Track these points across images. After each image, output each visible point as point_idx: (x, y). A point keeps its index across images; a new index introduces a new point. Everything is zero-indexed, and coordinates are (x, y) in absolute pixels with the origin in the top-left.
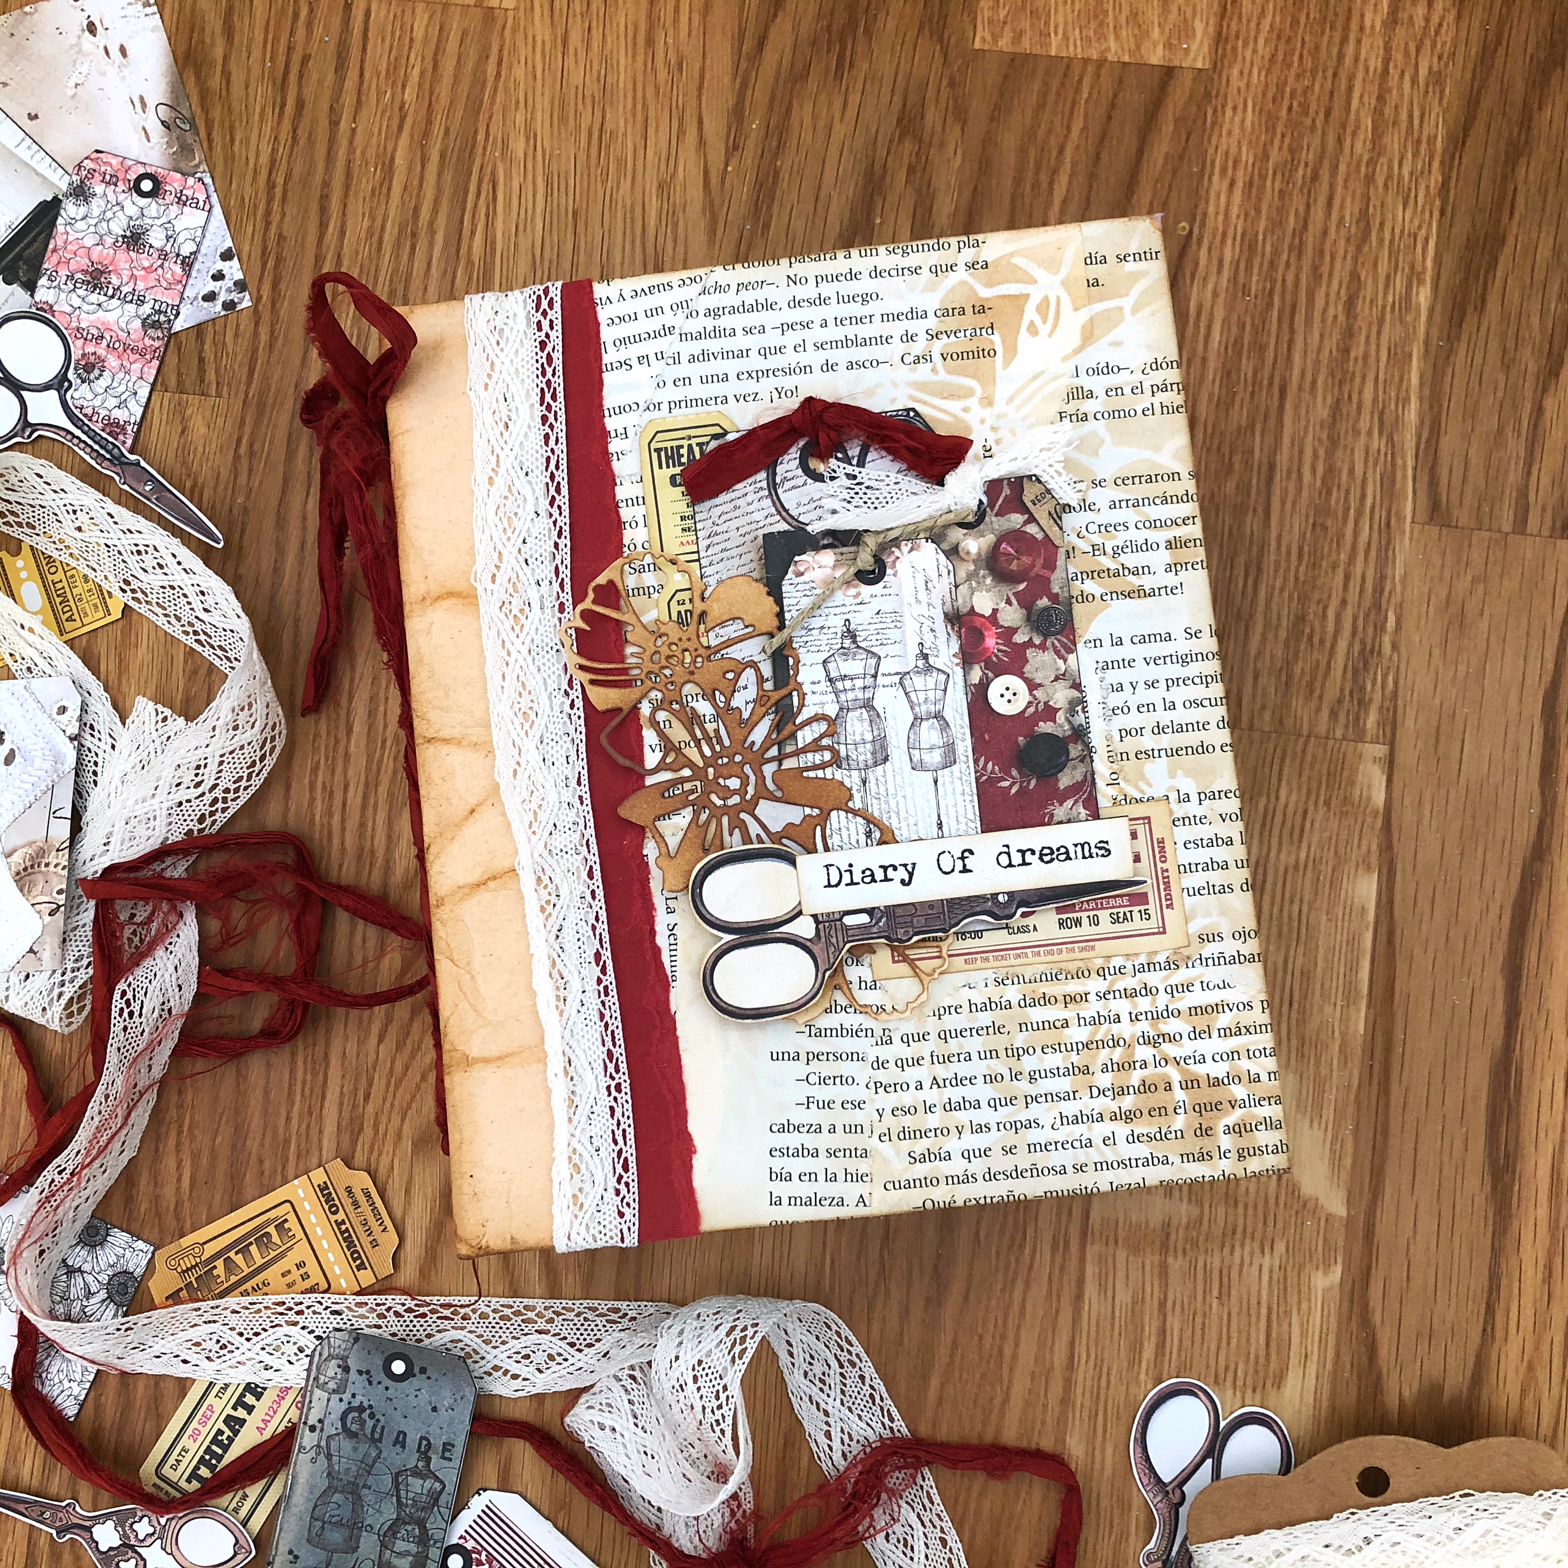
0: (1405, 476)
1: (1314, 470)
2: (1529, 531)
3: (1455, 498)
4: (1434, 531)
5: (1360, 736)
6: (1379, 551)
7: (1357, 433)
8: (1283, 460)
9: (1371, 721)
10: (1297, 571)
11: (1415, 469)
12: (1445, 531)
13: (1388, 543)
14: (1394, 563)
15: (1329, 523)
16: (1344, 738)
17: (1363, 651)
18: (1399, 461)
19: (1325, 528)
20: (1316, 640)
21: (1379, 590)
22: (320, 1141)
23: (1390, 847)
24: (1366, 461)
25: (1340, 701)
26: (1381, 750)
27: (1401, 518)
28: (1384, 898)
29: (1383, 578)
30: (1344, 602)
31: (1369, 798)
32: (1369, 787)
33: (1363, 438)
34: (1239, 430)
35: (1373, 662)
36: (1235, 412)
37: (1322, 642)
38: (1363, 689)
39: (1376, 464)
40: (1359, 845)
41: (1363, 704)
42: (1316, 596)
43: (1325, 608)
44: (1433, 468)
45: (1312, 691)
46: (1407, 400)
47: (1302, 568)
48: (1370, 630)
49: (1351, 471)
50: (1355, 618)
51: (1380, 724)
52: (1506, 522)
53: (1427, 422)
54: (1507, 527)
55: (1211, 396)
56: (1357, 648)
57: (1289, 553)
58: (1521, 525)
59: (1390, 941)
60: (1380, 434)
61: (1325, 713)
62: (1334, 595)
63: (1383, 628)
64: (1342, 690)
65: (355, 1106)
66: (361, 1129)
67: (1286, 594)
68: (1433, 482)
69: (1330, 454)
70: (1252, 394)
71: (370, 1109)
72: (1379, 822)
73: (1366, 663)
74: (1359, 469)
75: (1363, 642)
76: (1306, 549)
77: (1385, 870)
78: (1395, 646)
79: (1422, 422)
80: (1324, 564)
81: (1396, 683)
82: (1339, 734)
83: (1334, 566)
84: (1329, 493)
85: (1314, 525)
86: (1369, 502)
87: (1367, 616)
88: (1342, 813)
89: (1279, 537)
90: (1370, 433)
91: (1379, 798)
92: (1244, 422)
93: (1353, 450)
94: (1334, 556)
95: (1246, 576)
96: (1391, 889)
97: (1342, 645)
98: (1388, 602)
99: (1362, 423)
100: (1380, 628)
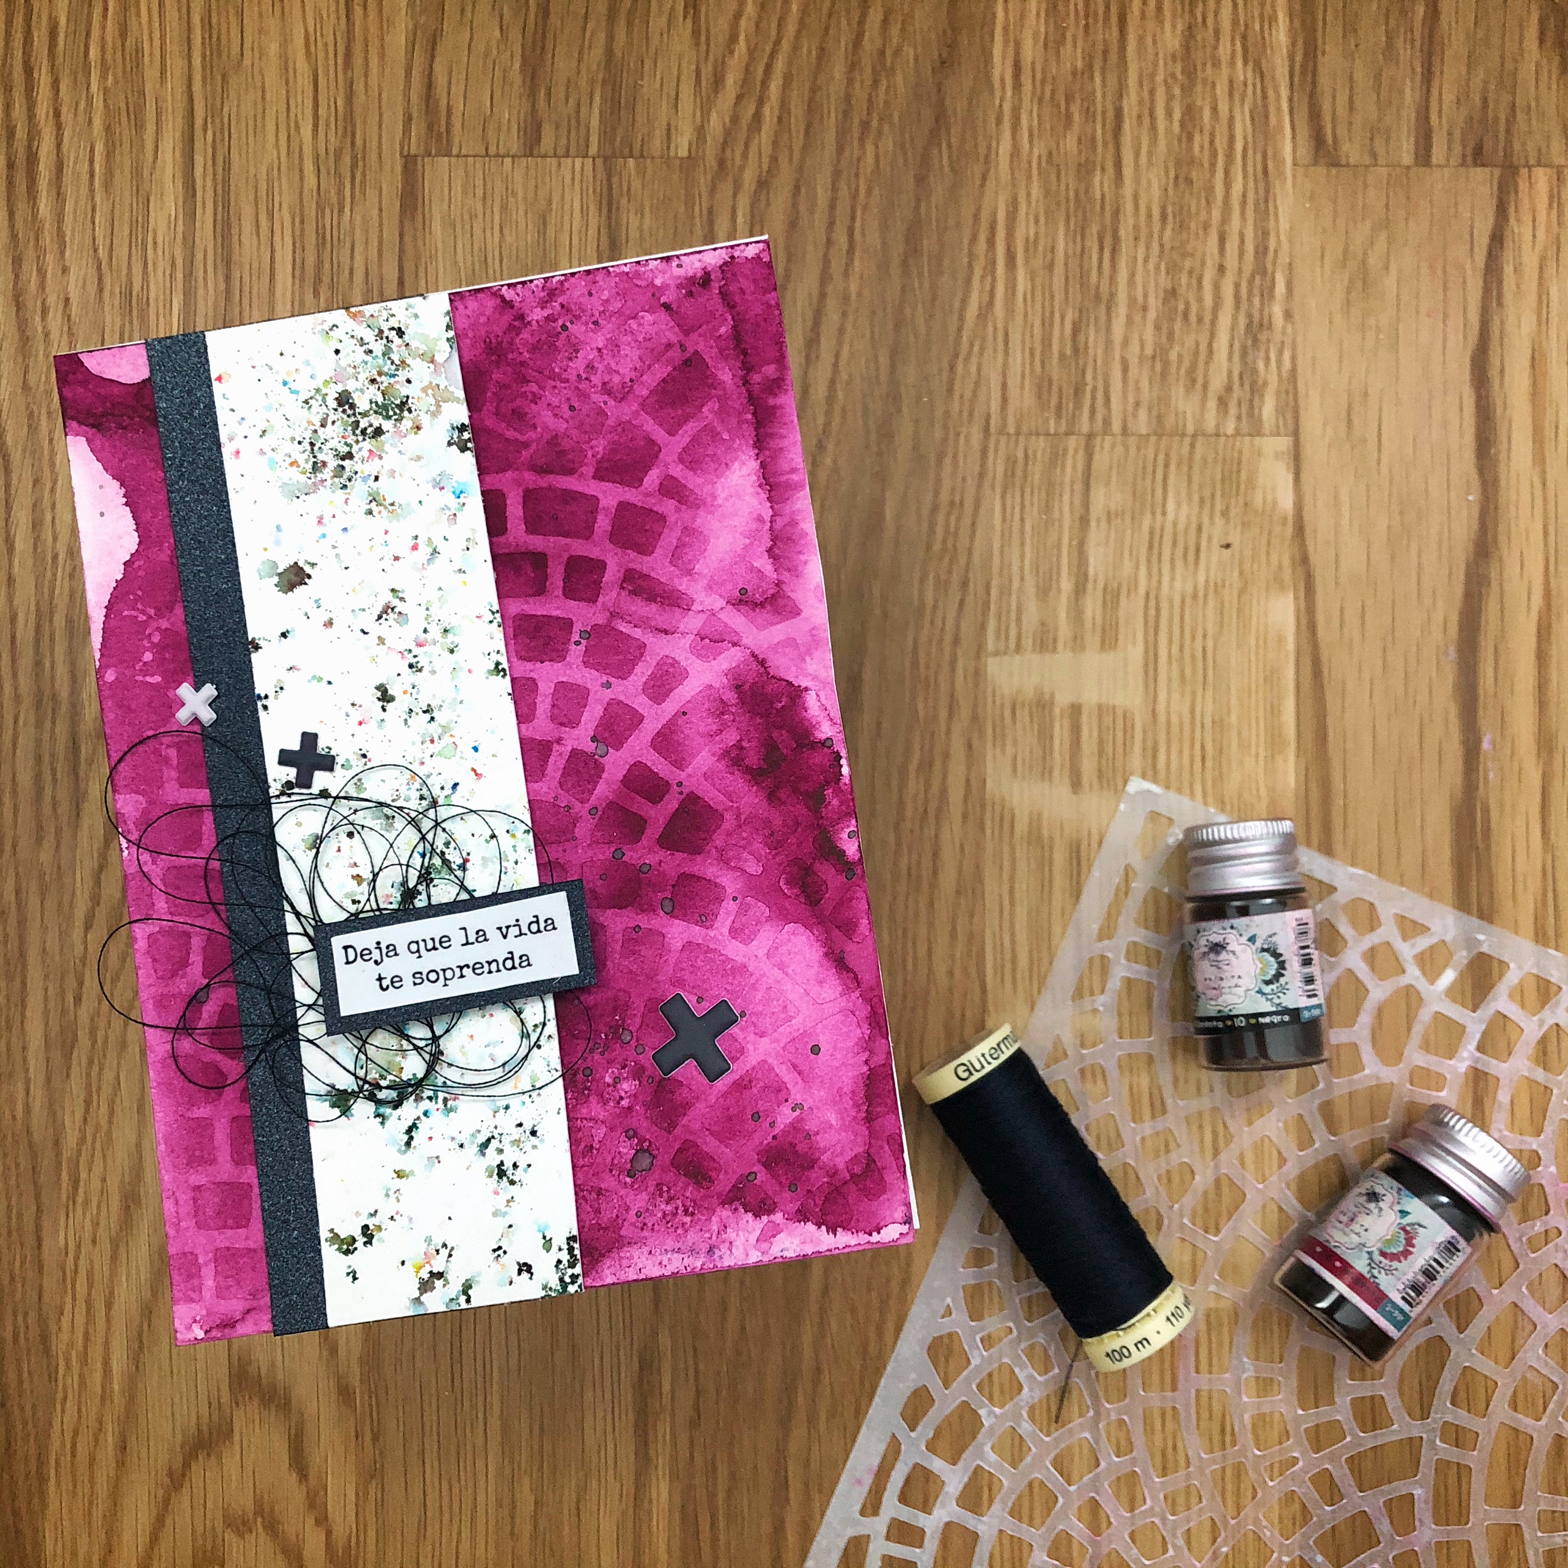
0: (1279, 109)
1: (1169, 113)
2: (1434, 160)
3: (1342, 131)
4: (1321, 170)
5: (1256, 431)
6: (1256, 204)
7: (1216, 64)
8: (1130, 105)
9: (1268, 410)
10: (1161, 238)
11: (1291, 100)
12: (1334, 171)
13: (1267, 192)
14: (1276, 215)
15: (1194, 175)
16: (1238, 433)
17: (1249, 326)
18: (1271, 93)
19: (1189, 181)
20: (1193, 318)
21: (1262, 250)
22: (25, 1060)
23: (1305, 560)
24: (1231, 95)
25: (1229, 389)
26: (1284, 443)
27: (1279, 162)
28: (1304, 622)
29: (1266, 234)
30: (1221, 269)
31: (1275, 502)
32: (1274, 489)
33: (1225, 71)
34: (1074, 73)
35: (1263, 337)
36: (1067, 51)
37: (1200, 320)
38: (1254, 371)
39: (1243, 101)
40: (1268, 561)
41: (1256, 389)
42: (1187, 264)
43: (1200, 280)
44: (1312, 95)
45: (1194, 381)
46: (1273, 19)
47: (1168, 233)
48: (1256, 301)
49: (1215, 110)
50: (1237, 286)
51: (1280, 411)
52: (1406, 153)
53: (1300, 43)
54: (1407, 158)
55: (1036, 34)
56: (1242, 321)
57: (1149, 216)
58: (1423, 157)
59: (1317, 674)
60: (1245, 62)
61: (1212, 404)
62: (1209, 262)
63: (1272, 296)
64: (1230, 373)
65: (64, 1012)
66: (75, 1040)
67: (1151, 266)
68: (1315, 115)
69: (1187, 90)
70: (1087, 26)
71: (84, 1013)
72: (1289, 530)
73: (1255, 340)
74: (1223, 107)
75: (1250, 316)
76: (1169, 210)
77: (1302, 586)
78: (1288, 315)
79: (1294, 44)
80: (1193, 225)
81: (1294, 359)
82: (1230, 427)
83: (1206, 226)
84: (1190, 138)
85: (1177, 178)
86: (1239, 146)
87: (1251, 281)
88: (1243, 524)
89: (1136, 198)
90: (1232, 63)
91: (1286, 501)
92: (1079, 64)
93: (1214, 84)
94: (1203, 215)
95: (1101, 249)
96: (1311, 609)
97: (1225, 320)
98: (1274, 263)
99: (1221, 48)
100: (1268, 293)
